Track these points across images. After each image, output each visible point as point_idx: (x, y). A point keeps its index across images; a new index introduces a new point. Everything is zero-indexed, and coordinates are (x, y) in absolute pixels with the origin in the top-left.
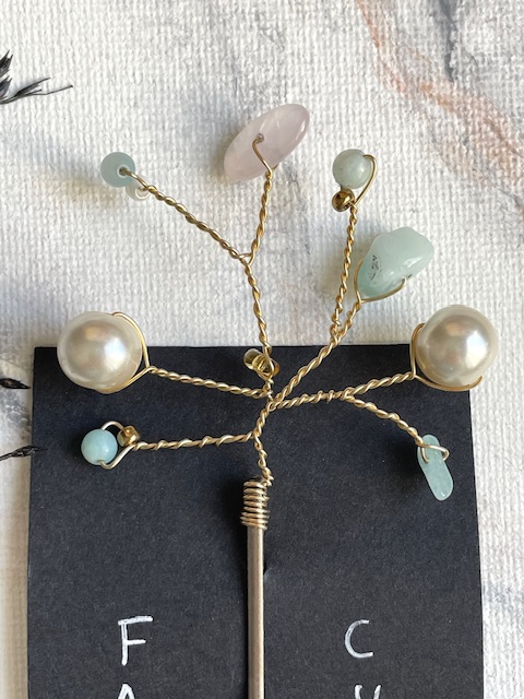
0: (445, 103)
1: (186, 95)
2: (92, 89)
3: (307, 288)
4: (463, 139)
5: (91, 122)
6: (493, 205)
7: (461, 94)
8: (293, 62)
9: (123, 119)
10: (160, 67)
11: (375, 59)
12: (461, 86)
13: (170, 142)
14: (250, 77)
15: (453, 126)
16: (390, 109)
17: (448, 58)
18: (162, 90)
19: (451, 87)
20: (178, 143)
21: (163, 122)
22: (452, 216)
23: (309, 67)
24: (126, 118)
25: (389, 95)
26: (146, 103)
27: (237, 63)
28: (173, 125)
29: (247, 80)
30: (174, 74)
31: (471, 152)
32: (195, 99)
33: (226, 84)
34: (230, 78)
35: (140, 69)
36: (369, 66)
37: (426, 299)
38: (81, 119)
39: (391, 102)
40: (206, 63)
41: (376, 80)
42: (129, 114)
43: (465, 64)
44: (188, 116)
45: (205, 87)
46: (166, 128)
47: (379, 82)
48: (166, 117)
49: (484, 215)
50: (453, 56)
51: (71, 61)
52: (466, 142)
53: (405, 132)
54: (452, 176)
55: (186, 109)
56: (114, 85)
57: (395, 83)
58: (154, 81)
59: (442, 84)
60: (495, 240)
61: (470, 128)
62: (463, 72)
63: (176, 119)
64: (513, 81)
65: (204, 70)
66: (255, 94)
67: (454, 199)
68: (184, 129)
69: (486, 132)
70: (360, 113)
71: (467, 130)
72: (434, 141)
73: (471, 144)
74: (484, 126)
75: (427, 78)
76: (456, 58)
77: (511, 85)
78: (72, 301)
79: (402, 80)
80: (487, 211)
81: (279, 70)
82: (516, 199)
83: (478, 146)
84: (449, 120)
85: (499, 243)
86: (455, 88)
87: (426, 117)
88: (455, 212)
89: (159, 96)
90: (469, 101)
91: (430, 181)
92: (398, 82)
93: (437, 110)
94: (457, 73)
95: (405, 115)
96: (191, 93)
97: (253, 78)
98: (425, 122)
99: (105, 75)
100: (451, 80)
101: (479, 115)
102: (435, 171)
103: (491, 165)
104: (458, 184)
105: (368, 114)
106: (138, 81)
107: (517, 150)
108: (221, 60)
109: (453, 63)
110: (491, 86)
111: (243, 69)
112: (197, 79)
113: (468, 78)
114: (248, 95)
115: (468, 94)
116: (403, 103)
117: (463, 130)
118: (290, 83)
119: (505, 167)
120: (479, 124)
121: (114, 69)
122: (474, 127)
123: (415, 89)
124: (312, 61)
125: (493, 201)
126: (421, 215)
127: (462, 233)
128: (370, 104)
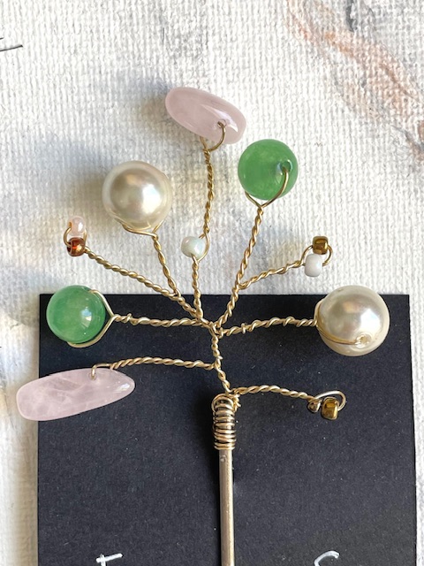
0: (346, 50)
1: (119, 44)
2: (37, 39)
3: (226, 212)
4: (361, 82)
5: (36, 67)
6: (387, 139)
7: (360, 41)
8: (213, 13)
9: (65, 65)
10: (97, 19)
11: (285, 11)
12: (360, 35)
13: (107, 85)
14: (176, 27)
15: (352, 70)
16: (298, 55)
17: (349, 10)
18: (98, 38)
19: (352, 36)
20: (113, 85)
21: (100, 67)
22: (351, 150)
23: (227, 18)
24: (68, 65)
25: (297, 43)
26: (84, 50)
27: (164, 14)
28: (109, 70)
29: (173, 31)
30: (109, 25)
31: (368, 93)
32: (127, 47)
33: (155, 34)
34: (158, 28)
35: (79, 20)
36: (280, 17)
37: (328, 221)
38: (28, 66)
39: (299, 49)
40: (137, 15)
41: (286, 30)
42: (70, 60)
43: (363, 16)
44: (121, 62)
45: (136, 36)
46: (103, 72)
47: (289, 32)
48: (103, 63)
49: (379, 149)
50: (353, 8)
51: (18, 13)
52: (364, 84)
53: (311, 75)
54: (352, 114)
55: (120, 56)
56: (56, 35)
57: (302, 32)
58: (91, 31)
59: (343, 34)
60: (388, 170)
61: (368, 72)
62: (362, 22)
63: (111, 64)
64: (405, 30)
65: (135, 22)
66: (180, 42)
67: (353, 134)
68: (118, 73)
69: (381, 76)
70: (272, 59)
71: (365, 74)
72: (336, 83)
73: (368, 86)
74: (380, 70)
75: (331, 28)
76: (356, 9)
77: (403, 34)
78: (23, 225)
79: (308, 30)
80: (382, 145)
81: (201, 20)
82: (407, 134)
83: (374, 88)
84: (350, 65)
85: (392, 173)
86: (355, 36)
87: (330, 63)
88: (353, 146)
89: (96, 44)
90: (367, 48)
91: (333, 119)
92: (305, 32)
93: (339, 56)
94: (356, 23)
95: (311, 61)
96: (124, 41)
97: (178, 29)
98: (329, 66)
99: (48, 25)
100: (352, 30)
101: (376, 61)
102: (337, 110)
103: (386, 105)
104: (357, 121)
105: (278, 59)
106: (77, 31)
107: (408, 91)
108: (150, 11)
109: (353, 14)
110: (386, 35)
111: (170, 21)
112: (129, 29)
113: (366, 28)
114: (174, 43)
115: (366, 42)
116: (309, 50)
117: (362, 73)
118: (210, 32)
119: (397, 106)
120: (376, 68)
121: (56, 20)
122: (371, 71)
123: (320, 37)
124: (230, 13)
125: (387, 135)
126: (325, 148)
127: (360, 163)
128: (281, 51)
